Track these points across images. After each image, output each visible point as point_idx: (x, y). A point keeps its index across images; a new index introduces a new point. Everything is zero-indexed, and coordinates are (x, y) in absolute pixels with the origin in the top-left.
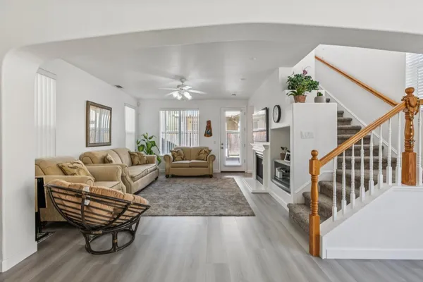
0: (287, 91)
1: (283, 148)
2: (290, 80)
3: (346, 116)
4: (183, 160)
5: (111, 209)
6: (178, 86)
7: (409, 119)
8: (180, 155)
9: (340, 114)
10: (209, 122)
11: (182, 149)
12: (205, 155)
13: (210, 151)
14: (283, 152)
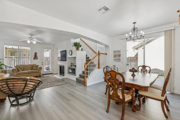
0: (75, 47)
1: (71, 63)
2: (75, 43)
3: (88, 56)
4: (23, 71)
5: (33, 84)
6: (30, 38)
7: (99, 56)
8: (21, 68)
9: (86, 55)
10: (36, 53)
11: (21, 65)
12: (36, 68)
13: (38, 66)
14: (72, 64)
